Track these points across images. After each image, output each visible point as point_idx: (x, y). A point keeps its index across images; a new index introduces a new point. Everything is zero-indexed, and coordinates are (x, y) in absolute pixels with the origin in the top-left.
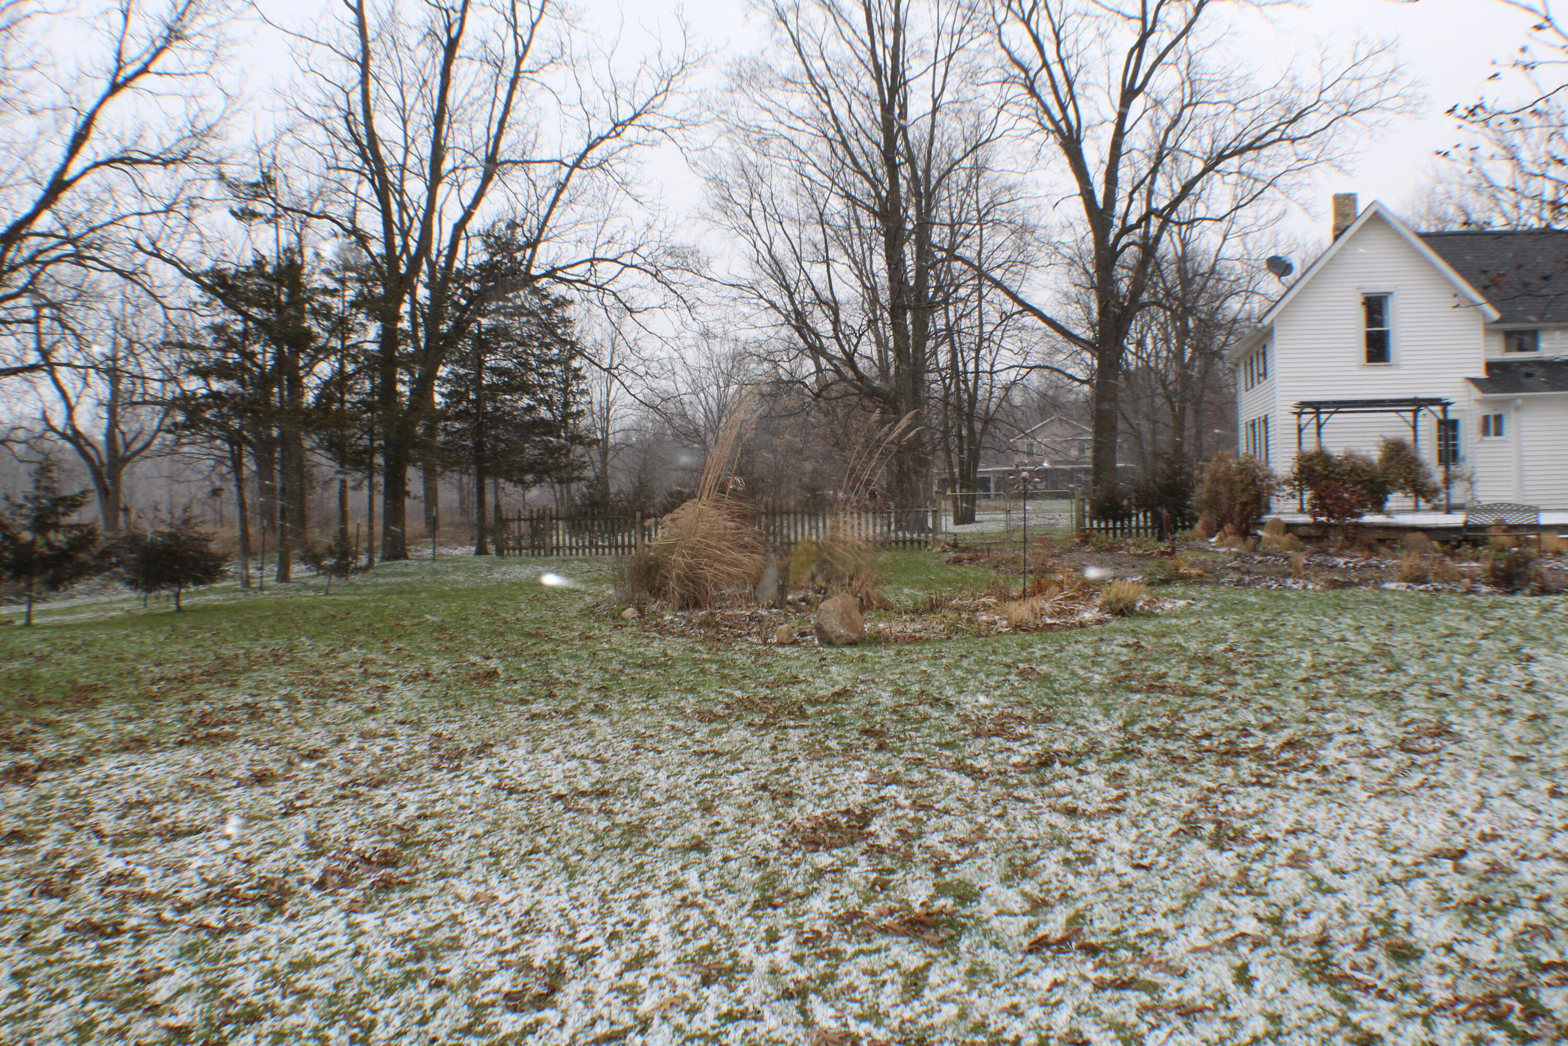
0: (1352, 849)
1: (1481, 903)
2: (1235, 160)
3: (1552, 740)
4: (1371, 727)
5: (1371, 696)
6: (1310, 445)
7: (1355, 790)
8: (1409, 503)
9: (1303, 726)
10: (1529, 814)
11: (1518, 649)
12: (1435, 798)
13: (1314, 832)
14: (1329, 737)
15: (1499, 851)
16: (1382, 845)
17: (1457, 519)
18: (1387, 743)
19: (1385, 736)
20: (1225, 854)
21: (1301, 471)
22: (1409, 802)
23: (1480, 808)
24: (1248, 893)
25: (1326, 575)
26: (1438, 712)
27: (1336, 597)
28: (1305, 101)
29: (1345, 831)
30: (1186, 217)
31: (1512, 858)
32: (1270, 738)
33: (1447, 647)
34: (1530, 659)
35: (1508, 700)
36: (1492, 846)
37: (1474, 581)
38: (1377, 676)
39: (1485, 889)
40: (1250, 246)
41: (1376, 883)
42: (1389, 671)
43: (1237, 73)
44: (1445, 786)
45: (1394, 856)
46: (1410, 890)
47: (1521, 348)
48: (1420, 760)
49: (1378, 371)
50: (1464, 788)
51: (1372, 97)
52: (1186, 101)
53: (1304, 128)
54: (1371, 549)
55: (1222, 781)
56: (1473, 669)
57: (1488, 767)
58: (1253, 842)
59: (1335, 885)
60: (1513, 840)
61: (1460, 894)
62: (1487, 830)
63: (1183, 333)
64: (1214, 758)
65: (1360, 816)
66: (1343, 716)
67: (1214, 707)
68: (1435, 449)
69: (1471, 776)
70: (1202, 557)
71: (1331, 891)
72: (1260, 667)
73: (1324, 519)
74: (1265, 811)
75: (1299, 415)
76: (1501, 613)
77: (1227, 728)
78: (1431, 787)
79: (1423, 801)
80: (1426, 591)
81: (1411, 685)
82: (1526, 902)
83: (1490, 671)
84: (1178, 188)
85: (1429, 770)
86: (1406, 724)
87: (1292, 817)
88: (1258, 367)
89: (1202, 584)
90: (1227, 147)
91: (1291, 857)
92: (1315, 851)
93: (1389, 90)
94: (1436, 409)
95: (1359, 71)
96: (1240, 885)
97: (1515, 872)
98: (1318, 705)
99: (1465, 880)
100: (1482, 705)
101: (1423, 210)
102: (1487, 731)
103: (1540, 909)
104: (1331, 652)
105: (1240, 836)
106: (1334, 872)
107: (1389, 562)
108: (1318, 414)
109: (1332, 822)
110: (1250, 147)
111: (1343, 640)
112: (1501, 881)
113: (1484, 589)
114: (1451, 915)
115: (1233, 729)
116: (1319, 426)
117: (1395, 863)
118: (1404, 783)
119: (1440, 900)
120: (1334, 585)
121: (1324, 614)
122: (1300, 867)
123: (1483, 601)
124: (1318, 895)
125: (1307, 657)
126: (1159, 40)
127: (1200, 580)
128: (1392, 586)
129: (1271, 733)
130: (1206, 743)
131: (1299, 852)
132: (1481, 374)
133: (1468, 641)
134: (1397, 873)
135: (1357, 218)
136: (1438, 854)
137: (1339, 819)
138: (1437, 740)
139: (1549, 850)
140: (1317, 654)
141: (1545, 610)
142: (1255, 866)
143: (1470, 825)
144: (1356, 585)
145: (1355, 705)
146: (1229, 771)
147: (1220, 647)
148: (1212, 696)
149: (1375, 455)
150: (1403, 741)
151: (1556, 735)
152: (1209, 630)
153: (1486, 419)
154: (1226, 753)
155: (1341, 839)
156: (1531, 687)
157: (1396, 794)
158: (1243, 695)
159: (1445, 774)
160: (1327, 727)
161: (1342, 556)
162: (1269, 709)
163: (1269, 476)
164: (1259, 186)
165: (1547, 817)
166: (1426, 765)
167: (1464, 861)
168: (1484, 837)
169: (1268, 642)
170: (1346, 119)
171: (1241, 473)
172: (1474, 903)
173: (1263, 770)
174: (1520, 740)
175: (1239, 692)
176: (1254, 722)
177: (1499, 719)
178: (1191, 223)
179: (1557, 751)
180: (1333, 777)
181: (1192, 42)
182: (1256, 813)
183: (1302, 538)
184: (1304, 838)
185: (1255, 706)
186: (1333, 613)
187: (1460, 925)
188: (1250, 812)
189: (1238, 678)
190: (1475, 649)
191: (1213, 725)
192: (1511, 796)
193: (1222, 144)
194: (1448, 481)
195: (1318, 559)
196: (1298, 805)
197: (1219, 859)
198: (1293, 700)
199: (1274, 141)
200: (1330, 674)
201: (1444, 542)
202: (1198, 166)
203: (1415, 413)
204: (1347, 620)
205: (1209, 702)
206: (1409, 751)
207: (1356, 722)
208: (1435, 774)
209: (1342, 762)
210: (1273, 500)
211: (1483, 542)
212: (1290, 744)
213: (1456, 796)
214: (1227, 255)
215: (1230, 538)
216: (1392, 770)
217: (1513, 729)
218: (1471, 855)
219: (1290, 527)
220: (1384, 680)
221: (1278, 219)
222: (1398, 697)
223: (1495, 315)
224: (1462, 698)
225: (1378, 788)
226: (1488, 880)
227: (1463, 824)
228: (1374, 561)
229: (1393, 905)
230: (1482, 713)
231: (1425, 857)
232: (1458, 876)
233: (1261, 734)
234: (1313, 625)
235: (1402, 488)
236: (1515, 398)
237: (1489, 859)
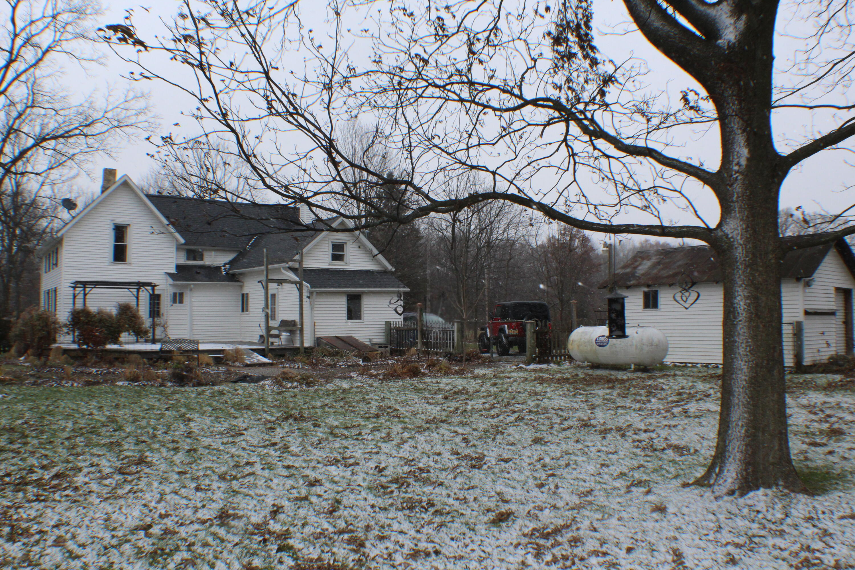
0: (90, 531)
1: (159, 552)
2: (53, 142)
3: (199, 461)
4: (104, 462)
5: (104, 445)
6: (79, 305)
7: (94, 499)
8: (133, 338)
9: (65, 465)
10: (185, 502)
11: (184, 415)
12: (136, 498)
13: (68, 525)
14: (80, 470)
15: (169, 523)
16: (107, 528)
17: (157, 347)
18: (111, 470)
19: (111, 467)
20: (16, 544)
21: (73, 319)
22: (122, 502)
23: (159, 502)
24: (29, 565)
25: (85, 378)
26: (140, 451)
27: (89, 390)
28: (96, 115)
29: (87, 522)
30: (21, 169)
31: (176, 526)
32: (46, 473)
33: (147, 416)
34: (190, 420)
35: (177, 442)
36: (165, 520)
37: (163, 380)
38: (108, 434)
39: (161, 544)
40: (56, 191)
41: (103, 549)
42: (115, 431)
43: (61, 94)
44: (142, 491)
45: (113, 533)
46: (121, 550)
47: (195, 259)
48: (129, 478)
49: (119, 267)
50: (152, 491)
51: (133, 120)
52: (29, 104)
53: (94, 130)
54: (111, 363)
55: (16, 501)
56: (160, 427)
57: (165, 479)
58: (33, 535)
59: (80, 554)
60: (176, 516)
61: (149, 548)
62: (163, 512)
63: (13, 237)
64: (12, 488)
65: (95, 513)
66: (88, 457)
67: (13, 458)
68: (148, 310)
69: (156, 484)
70: (14, 369)
71: (78, 557)
72: (42, 432)
73: (85, 347)
74: (41, 516)
75: (74, 288)
76: (177, 396)
77: (21, 469)
78: (135, 493)
79: (130, 501)
80: (139, 386)
81: (127, 437)
82: (182, 548)
83: (169, 427)
84: (17, 153)
85: (133, 483)
86: (123, 459)
87: (56, 518)
88: (53, 261)
89: (12, 384)
90: (48, 135)
91: (55, 541)
92: (69, 535)
93: (142, 118)
94: (149, 288)
95: (127, 105)
96: (24, 561)
97: (177, 533)
98: (74, 452)
99: (150, 541)
100: (164, 446)
101: (152, 182)
102: (166, 459)
103: (189, 550)
104: (84, 421)
105: (26, 532)
106: (80, 546)
107: (120, 370)
108: (85, 288)
109: (79, 518)
110: (62, 136)
111: (91, 414)
112: (170, 539)
113: (169, 384)
114: (143, 560)
115: (24, 469)
116: (85, 295)
117: (113, 536)
118: (120, 492)
119: (137, 554)
120: (88, 383)
121: (82, 400)
122: (59, 546)
123: (168, 391)
124: (70, 560)
125: (70, 425)
126: (18, 66)
127: (10, 383)
128: (121, 383)
129: (46, 470)
130: (7, 479)
131: (60, 537)
132: (173, 271)
133: (158, 412)
134: (114, 542)
135: (115, 183)
136: (137, 528)
137: (83, 516)
138: (139, 466)
139: (194, 519)
140: (75, 423)
141: (199, 394)
142: (34, 549)
143: (154, 510)
144: (102, 383)
145: (95, 451)
146: (20, 495)
147: (20, 422)
148: (13, 451)
149: (114, 312)
150: (121, 468)
151: (201, 459)
152: (14, 412)
153: (175, 294)
154: (19, 484)
155: (84, 527)
156: (189, 434)
157: (115, 498)
158: (31, 449)
159: (142, 485)
160: (79, 464)
161: (95, 367)
162: (46, 456)
163: (55, 322)
164: (64, 158)
165: (194, 502)
166: (132, 480)
167: (151, 530)
168: (161, 516)
169: (48, 417)
170: (117, 129)
171: (39, 320)
172: (155, 552)
173: (41, 492)
174: (182, 462)
175: (29, 448)
176: (37, 465)
177: (172, 453)
178: (23, 174)
179: (201, 467)
180: (81, 492)
181: (38, 72)
182: (35, 518)
183: (72, 358)
184: (63, 529)
185: (38, 455)
186: (86, 399)
187: (147, 565)
188: (32, 517)
189: (29, 439)
190: (162, 416)
191: (12, 468)
192: (176, 493)
193: (46, 131)
194: (154, 326)
195: (81, 369)
196: (60, 510)
197: (12, 548)
198: (60, 450)
199: (76, 135)
200: (82, 434)
201: (149, 359)
202: (31, 142)
203: (138, 290)
204: (94, 403)
205: (11, 455)
206: (123, 474)
207: (95, 460)
208: (137, 485)
209: (86, 483)
210: (57, 335)
211: (171, 359)
212: (57, 476)
213: (148, 496)
214: (42, 195)
215: (32, 357)
216: (114, 485)
217: (178, 458)
218: (155, 527)
219: (66, 351)
220: (112, 436)
221: (74, 177)
222: (119, 444)
223: (182, 241)
224: (154, 443)
225: (105, 496)
226: (163, 539)
227: (151, 511)
228: (112, 370)
229: (112, 560)
230: (164, 450)
231: (130, 531)
232: (147, 539)
233: (40, 471)
234: (75, 407)
235: (128, 330)
236: (190, 285)
237: (164, 527)
